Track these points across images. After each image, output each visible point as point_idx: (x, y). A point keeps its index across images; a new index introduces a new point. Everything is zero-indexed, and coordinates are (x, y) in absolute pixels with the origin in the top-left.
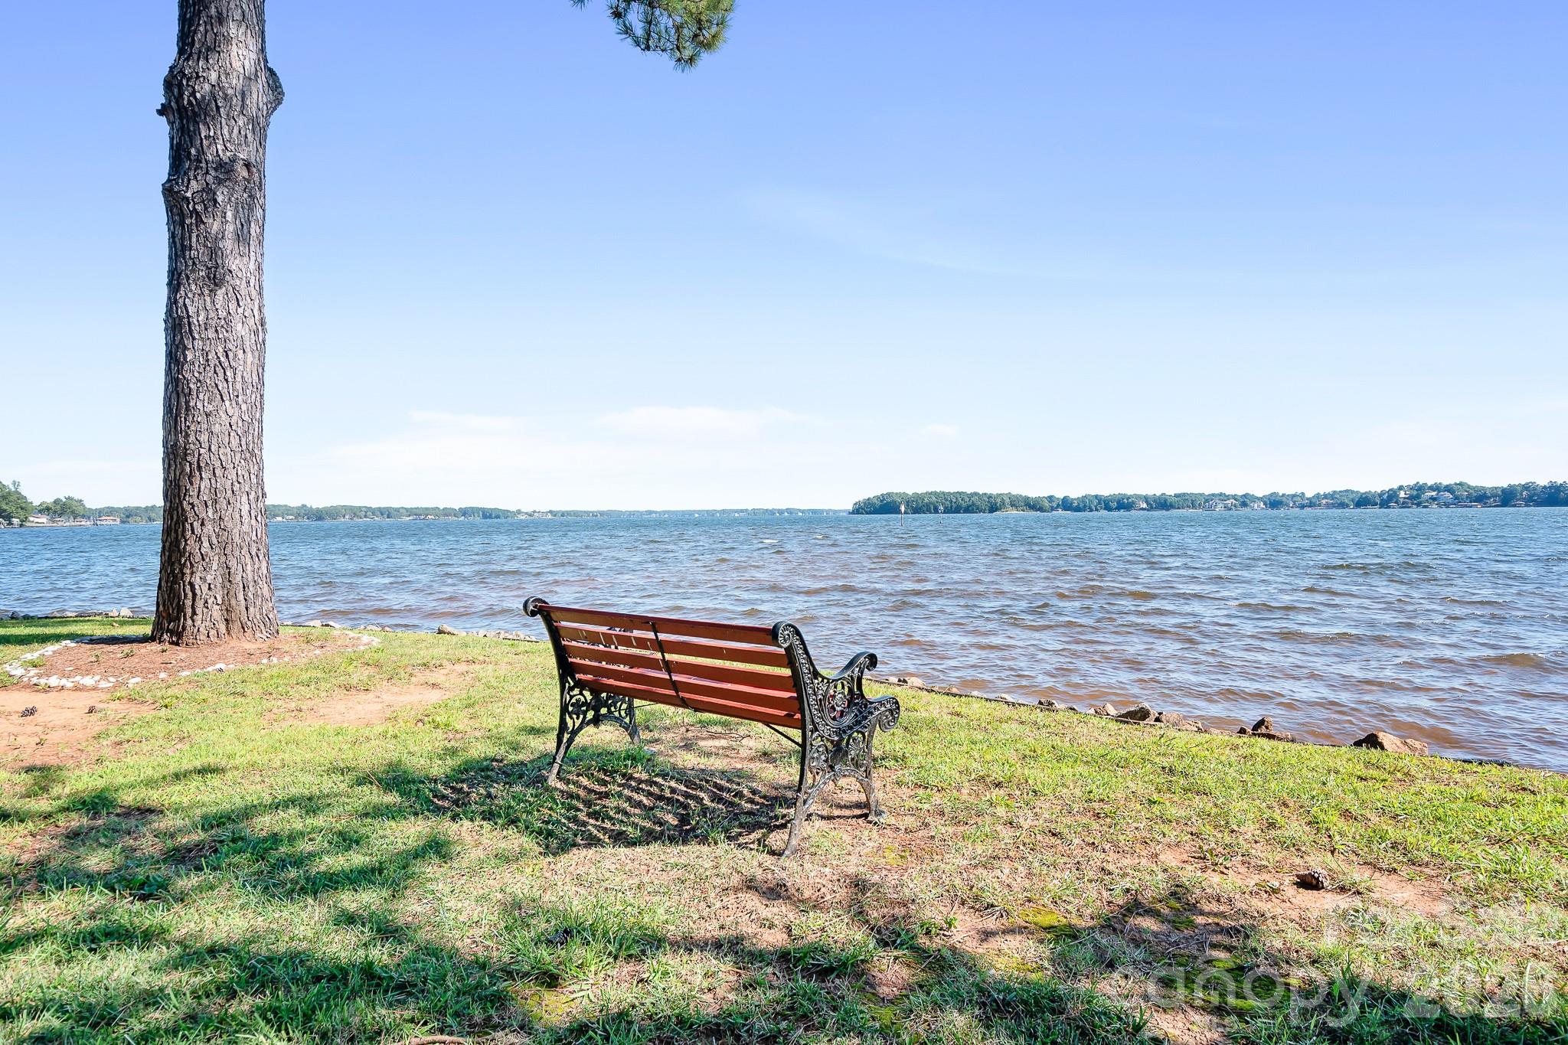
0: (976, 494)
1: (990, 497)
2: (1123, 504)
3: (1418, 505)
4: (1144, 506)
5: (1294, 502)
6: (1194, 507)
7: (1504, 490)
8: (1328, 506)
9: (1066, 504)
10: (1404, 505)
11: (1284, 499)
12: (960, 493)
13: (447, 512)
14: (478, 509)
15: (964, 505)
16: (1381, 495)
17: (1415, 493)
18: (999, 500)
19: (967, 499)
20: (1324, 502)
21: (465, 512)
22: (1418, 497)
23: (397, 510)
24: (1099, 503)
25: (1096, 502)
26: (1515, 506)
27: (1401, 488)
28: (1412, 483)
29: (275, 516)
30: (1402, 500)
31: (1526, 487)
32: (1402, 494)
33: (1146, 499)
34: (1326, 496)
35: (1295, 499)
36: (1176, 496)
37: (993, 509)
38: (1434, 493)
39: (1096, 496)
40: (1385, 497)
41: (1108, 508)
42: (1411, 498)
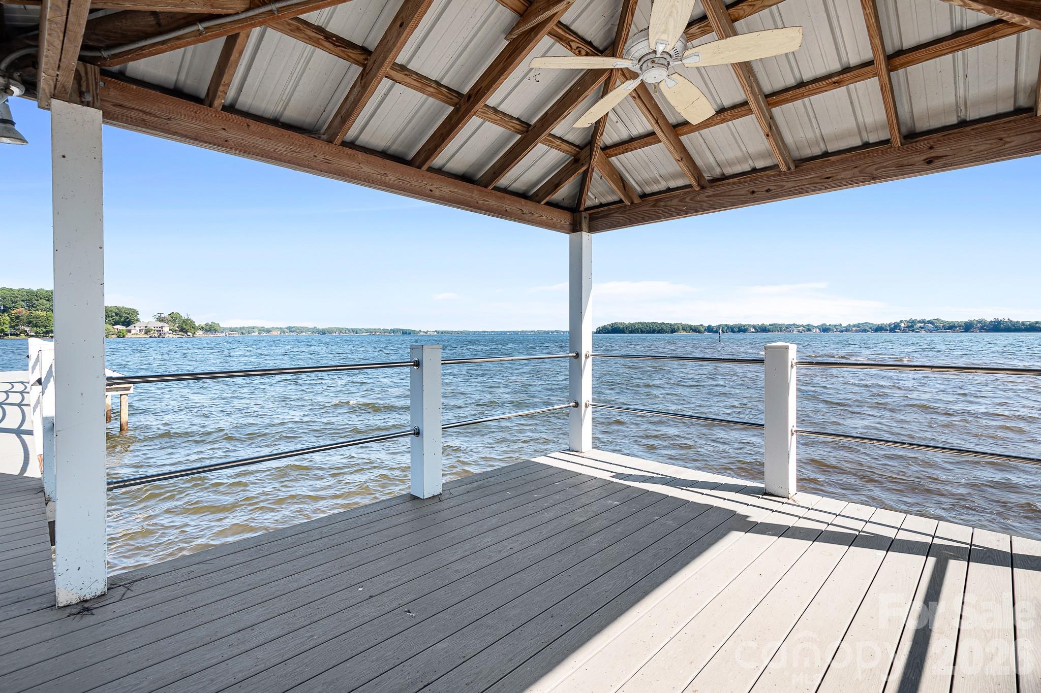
0: (663, 323)
1: (671, 325)
2: (742, 329)
3: (913, 331)
4: (753, 330)
5: (837, 329)
6: (781, 331)
7: (965, 323)
8: (857, 331)
9: (710, 329)
10: (904, 331)
11: (831, 327)
12: (655, 323)
13: (385, 331)
14: (400, 330)
15: (657, 329)
16: (890, 325)
17: (910, 324)
18: (676, 327)
19: (659, 326)
20: (854, 329)
21: (394, 331)
22: (912, 326)
23: (360, 330)
24: (728, 328)
25: (726, 328)
26: (973, 332)
27: (901, 322)
28: (908, 319)
29: (302, 332)
30: (902, 328)
31: (979, 322)
32: (903, 325)
33: (754, 327)
34: (854, 326)
35: (837, 327)
36: (770, 325)
37: (673, 331)
38: (922, 325)
39: (726, 325)
40: (892, 326)
41: (733, 331)
42: (908, 327)
